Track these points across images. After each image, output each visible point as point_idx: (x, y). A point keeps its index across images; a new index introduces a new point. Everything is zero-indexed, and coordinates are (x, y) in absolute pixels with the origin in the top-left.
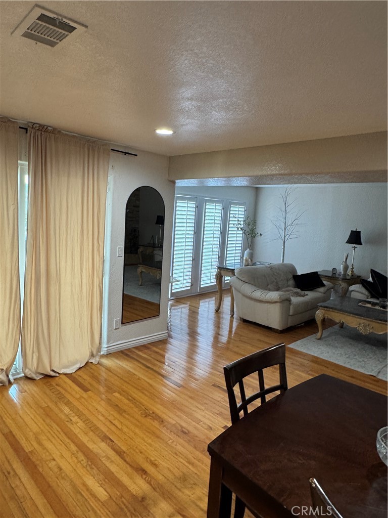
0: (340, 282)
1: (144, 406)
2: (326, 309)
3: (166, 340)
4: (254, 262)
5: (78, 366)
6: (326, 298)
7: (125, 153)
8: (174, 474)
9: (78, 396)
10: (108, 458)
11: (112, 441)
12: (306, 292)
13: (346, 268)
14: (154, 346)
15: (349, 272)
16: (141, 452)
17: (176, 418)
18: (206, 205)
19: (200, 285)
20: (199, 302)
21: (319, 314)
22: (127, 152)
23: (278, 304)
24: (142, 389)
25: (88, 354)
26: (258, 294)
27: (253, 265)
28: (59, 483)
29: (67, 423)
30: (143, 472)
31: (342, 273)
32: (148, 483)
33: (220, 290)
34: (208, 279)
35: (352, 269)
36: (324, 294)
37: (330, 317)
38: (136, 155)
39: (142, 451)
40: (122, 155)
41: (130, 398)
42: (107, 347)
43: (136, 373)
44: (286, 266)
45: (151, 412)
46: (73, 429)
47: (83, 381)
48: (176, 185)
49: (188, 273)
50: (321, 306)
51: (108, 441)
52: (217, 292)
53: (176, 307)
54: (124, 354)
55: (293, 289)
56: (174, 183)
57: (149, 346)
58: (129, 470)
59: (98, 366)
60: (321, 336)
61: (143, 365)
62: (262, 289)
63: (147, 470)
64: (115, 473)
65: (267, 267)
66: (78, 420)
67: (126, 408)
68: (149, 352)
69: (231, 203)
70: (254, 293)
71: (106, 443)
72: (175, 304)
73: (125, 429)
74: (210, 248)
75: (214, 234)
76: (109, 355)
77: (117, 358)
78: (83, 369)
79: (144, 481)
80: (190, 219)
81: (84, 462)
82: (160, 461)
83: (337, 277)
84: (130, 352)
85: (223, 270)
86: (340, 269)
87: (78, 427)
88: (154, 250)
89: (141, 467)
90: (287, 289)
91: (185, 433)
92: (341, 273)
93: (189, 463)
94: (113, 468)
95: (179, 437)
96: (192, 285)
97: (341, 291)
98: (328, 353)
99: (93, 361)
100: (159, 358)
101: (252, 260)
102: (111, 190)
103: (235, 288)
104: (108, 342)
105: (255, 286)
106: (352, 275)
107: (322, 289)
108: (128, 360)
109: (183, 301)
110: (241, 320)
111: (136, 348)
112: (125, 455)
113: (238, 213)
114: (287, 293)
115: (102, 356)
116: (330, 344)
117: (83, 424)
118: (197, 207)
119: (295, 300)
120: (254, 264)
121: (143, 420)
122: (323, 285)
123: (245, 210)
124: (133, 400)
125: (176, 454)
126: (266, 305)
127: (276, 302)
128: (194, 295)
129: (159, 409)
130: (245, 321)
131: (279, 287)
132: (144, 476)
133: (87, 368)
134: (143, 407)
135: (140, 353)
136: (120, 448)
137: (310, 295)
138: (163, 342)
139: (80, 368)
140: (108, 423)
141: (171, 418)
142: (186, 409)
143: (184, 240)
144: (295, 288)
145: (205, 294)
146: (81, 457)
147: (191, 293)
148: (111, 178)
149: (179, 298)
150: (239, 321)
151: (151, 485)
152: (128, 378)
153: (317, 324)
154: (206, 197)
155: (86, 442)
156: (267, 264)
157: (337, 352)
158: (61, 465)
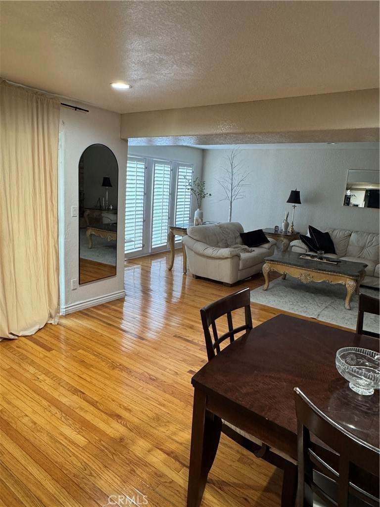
0: (282, 239)
1: (109, 359)
2: (271, 262)
3: (124, 298)
4: (204, 221)
5: (37, 328)
6: (270, 254)
7: (76, 108)
8: (147, 415)
9: (41, 356)
10: (82, 409)
11: (83, 393)
12: (253, 249)
13: (287, 225)
14: (113, 305)
15: (290, 229)
16: (113, 401)
17: (143, 368)
18: (155, 166)
19: (152, 246)
20: (151, 262)
21: (266, 267)
22: (78, 107)
23: (229, 260)
24: (106, 345)
25: (47, 316)
26: (210, 251)
27: (202, 225)
28: (35, 435)
29: (34, 381)
30: (118, 417)
31: (284, 230)
32: (124, 426)
33: (172, 250)
34: (159, 239)
35: (292, 226)
36: (269, 249)
37: (275, 270)
38: (88, 111)
39: (115, 399)
40: (73, 111)
41: (96, 353)
42: (66, 308)
43: (99, 330)
44: (233, 224)
45: (118, 364)
46: (42, 387)
47: (45, 341)
48: (129, 145)
49: (139, 235)
50: (268, 260)
51: (79, 393)
52: (169, 252)
53: (130, 268)
54: (84, 313)
55: (240, 246)
56: (127, 141)
57: (108, 305)
58: (105, 417)
59: (58, 326)
60: (268, 286)
61: (104, 322)
62: (212, 246)
63: (121, 415)
64: (91, 421)
65: (216, 226)
66: (46, 378)
67: (93, 363)
68: (108, 311)
69: (179, 165)
70: (206, 251)
71: (77, 395)
72: (128, 265)
73: (94, 382)
74: (160, 209)
75: (164, 195)
76: (67, 316)
77: (76, 318)
78: (42, 331)
79: (120, 425)
80: (139, 180)
81: (59, 415)
82: (132, 406)
83: (279, 234)
84: (89, 312)
85: (174, 230)
86: (282, 226)
87: (46, 384)
88: (101, 213)
89: (115, 413)
90: (236, 246)
91: (154, 380)
92: (282, 230)
93: (160, 404)
94: (88, 417)
95: (148, 383)
96: (143, 246)
97: (282, 247)
98: (275, 301)
99: (52, 322)
100: (119, 315)
101: (202, 220)
102: (63, 147)
103: (188, 247)
104: (66, 303)
105: (206, 243)
106: (292, 232)
107: (266, 246)
108: (88, 319)
109: (136, 262)
110: (193, 277)
111: (94, 307)
112: (98, 404)
113: (186, 174)
114: (236, 249)
115: (61, 317)
116: (275, 294)
117: (52, 381)
118: (146, 168)
119: (244, 255)
120: (204, 223)
121: (111, 372)
122: (268, 242)
123: (193, 172)
124: (98, 355)
125: (148, 399)
126: (218, 261)
127: (227, 258)
128: (147, 256)
129: (125, 361)
130: (198, 278)
131: (228, 244)
132: (119, 421)
133: (47, 329)
134: (110, 361)
135: (100, 312)
136: (92, 398)
137: (257, 251)
138: (121, 300)
139: (40, 330)
140: (77, 378)
141: (139, 368)
142: (152, 359)
143: (134, 201)
144: (242, 245)
145: (156, 254)
146: (54, 410)
147: (143, 254)
148: (62, 135)
149: (132, 259)
150: (192, 278)
151: (127, 427)
152: (92, 336)
153: (264, 276)
154: (155, 158)
155: (57, 397)
156: (216, 224)
157: (282, 300)
158: (35, 420)
